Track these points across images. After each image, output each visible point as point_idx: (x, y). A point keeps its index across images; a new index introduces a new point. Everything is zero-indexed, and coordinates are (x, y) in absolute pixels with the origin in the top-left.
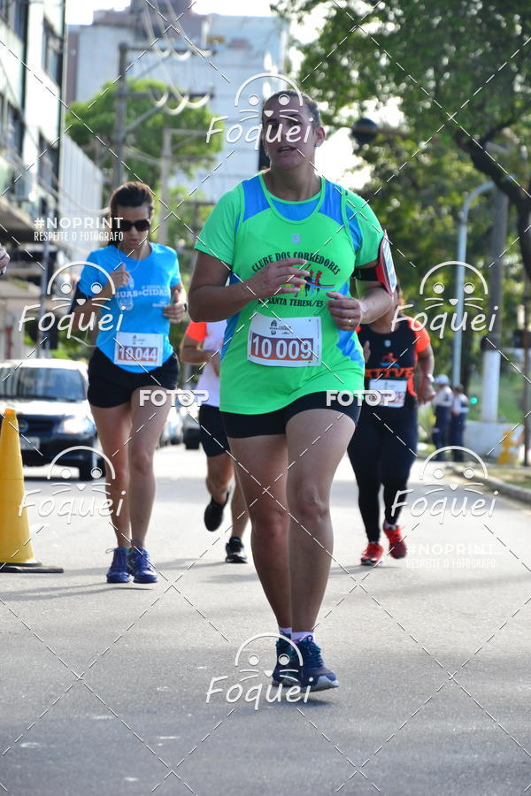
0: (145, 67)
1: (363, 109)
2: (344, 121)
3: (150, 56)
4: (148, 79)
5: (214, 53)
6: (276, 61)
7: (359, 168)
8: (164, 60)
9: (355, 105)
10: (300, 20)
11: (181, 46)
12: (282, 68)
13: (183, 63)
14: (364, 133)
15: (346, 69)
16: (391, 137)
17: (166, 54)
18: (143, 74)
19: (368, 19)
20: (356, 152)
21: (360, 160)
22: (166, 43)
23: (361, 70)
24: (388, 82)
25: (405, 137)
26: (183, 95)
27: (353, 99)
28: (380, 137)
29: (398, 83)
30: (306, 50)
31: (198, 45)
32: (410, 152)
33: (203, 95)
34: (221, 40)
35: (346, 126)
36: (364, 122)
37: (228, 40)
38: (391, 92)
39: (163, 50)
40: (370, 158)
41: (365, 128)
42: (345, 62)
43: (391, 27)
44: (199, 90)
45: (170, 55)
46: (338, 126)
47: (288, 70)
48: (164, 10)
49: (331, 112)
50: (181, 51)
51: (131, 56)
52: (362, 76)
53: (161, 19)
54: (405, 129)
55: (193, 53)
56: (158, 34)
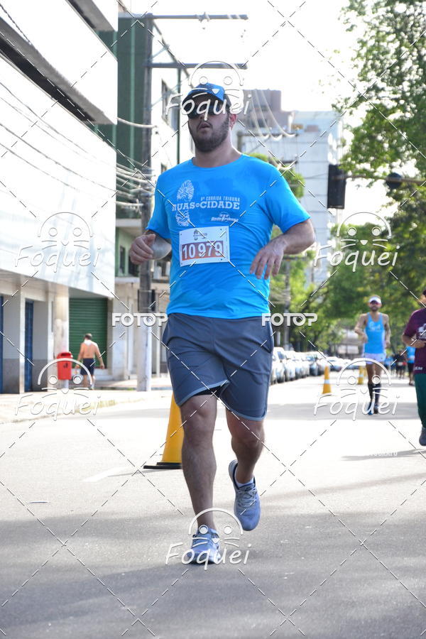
0: (254, 146)
1: (391, 167)
2: (381, 175)
3: (257, 138)
4: (256, 153)
5: (297, 135)
6: (336, 138)
7: (391, 204)
8: (265, 141)
9: (387, 165)
10: (351, 113)
11: (276, 132)
12: (340, 143)
13: (277, 142)
14: (393, 182)
15: (381, 143)
16: (410, 183)
17: (267, 137)
18: (253, 150)
19: (393, 110)
20: (389, 194)
21: (391, 199)
22: (267, 130)
23: (389, 142)
24: (408, 150)
25: (419, 184)
26: (278, 162)
27: (386, 162)
28: (404, 184)
29: (414, 150)
30: (356, 131)
31: (286, 131)
32: (422, 193)
33: (290, 162)
34: (300, 127)
35: (381, 178)
36: (393, 175)
37: (305, 127)
38: (410, 155)
39: (265, 135)
40: (397, 198)
41: (394, 179)
42: (380, 138)
43: (408, 115)
44: (288, 159)
45: (270, 136)
46: (377, 178)
47: (344, 145)
48: (264, 109)
49: (373, 170)
50: (275, 135)
51: (245, 139)
52: (391, 146)
53: (263, 116)
54: (419, 179)
55: (284, 136)
56: (261, 125)
